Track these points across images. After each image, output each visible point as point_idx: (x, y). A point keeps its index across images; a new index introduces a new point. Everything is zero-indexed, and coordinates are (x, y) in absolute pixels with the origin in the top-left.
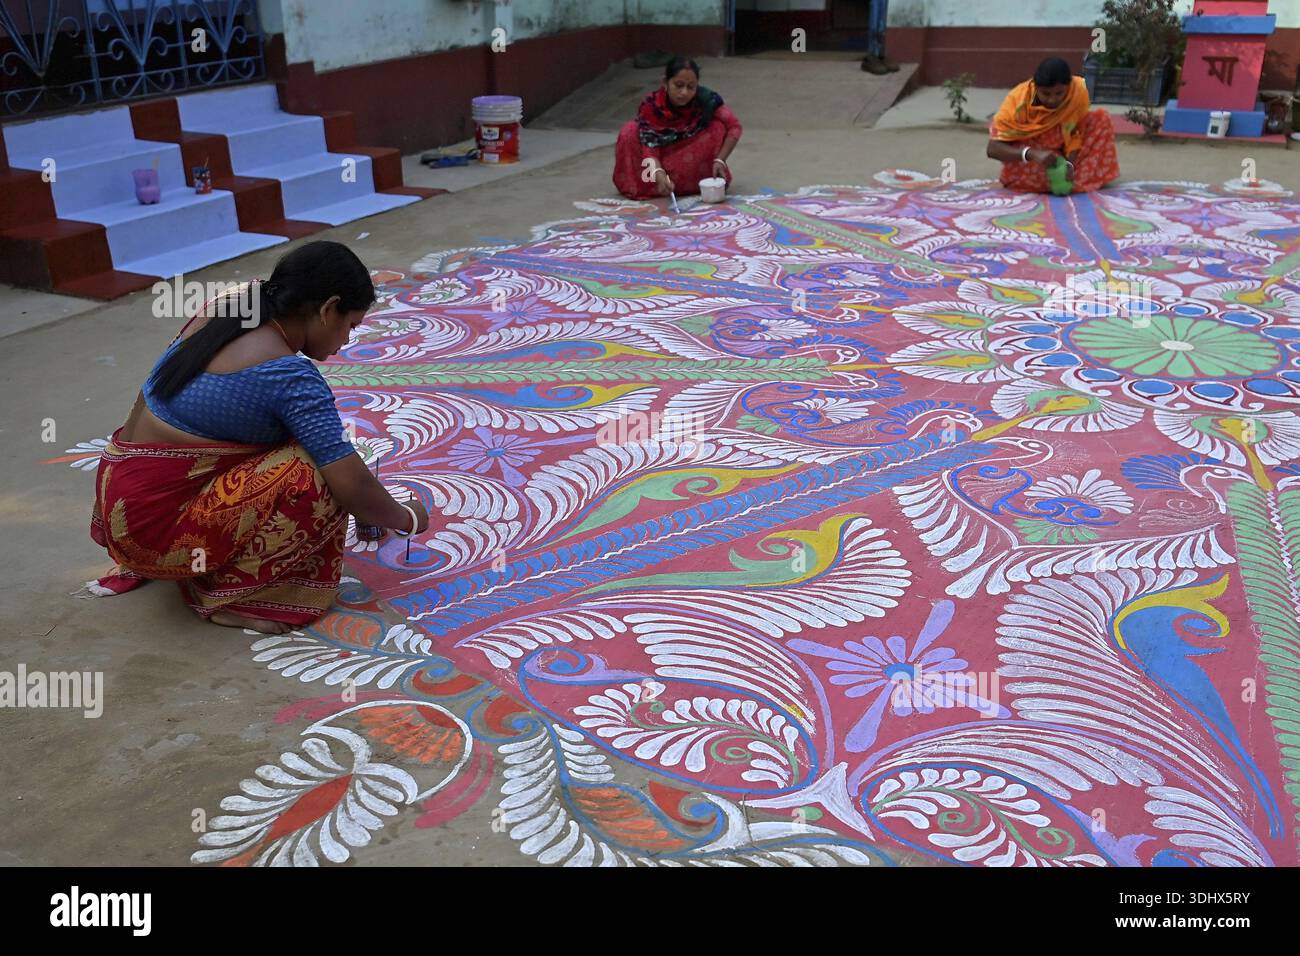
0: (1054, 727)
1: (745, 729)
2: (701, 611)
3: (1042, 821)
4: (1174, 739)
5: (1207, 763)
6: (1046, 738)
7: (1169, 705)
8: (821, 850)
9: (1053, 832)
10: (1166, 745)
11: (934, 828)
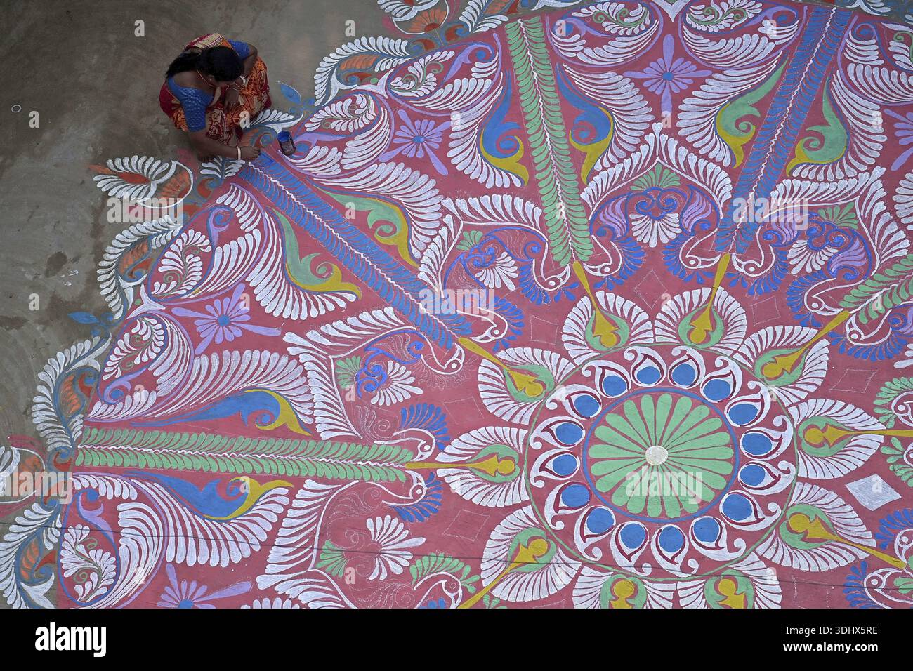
0: (190, 368)
1: (184, 279)
2: (264, 252)
3: (137, 361)
4: (184, 402)
5: (171, 410)
6: (183, 365)
7: (206, 403)
8: (121, 307)
9: (132, 365)
10: (181, 399)
11: (131, 334)
